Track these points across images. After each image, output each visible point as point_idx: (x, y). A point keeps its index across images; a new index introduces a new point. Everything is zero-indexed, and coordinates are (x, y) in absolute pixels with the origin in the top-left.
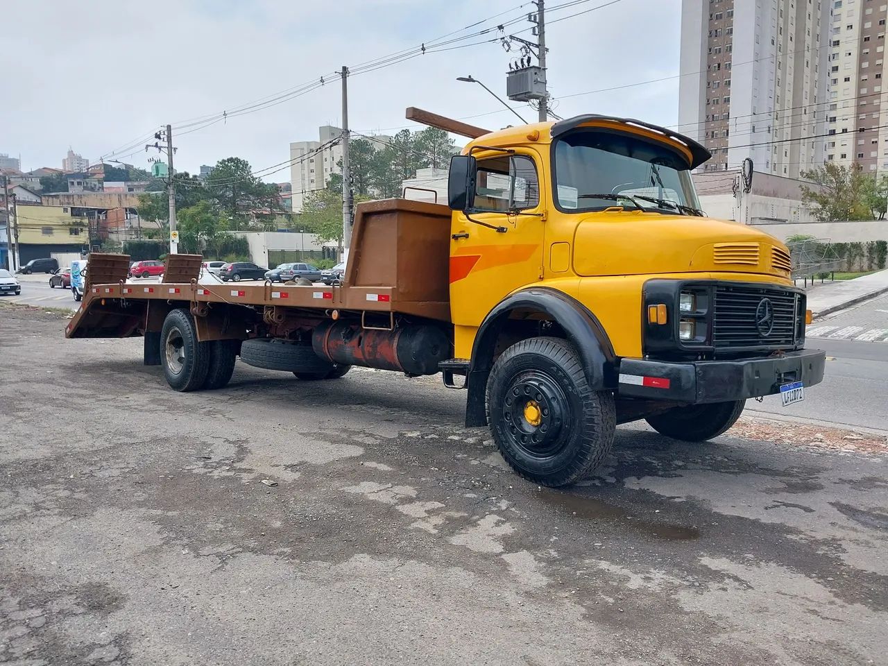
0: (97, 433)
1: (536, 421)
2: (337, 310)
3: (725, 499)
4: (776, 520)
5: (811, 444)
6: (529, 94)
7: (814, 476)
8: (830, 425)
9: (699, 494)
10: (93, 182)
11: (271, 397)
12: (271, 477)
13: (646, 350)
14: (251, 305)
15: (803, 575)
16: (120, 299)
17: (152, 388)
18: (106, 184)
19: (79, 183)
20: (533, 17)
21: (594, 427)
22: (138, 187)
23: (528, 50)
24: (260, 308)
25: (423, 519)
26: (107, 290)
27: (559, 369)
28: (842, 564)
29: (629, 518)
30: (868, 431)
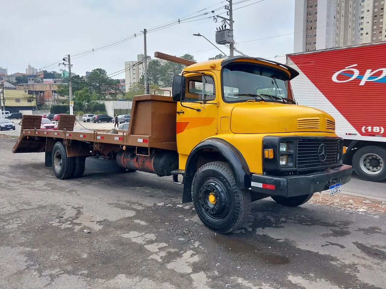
0: (14, 203)
1: (214, 202)
2: (125, 146)
3: (303, 241)
4: (327, 253)
5: (347, 206)
6: (225, 41)
7: (346, 227)
8: (357, 195)
9: (291, 238)
10: (39, 79)
11: (101, 182)
12: (89, 228)
13: (264, 170)
14: (88, 142)
15: (337, 287)
16: (34, 136)
17: (49, 177)
18: (44, 80)
19: (33, 80)
20: (227, 7)
21: (240, 206)
22: (58, 81)
23: (225, 22)
24: (92, 143)
25: (156, 253)
26: (29, 132)
27: (224, 178)
28: (357, 280)
29: (256, 251)
30: (373, 198)
